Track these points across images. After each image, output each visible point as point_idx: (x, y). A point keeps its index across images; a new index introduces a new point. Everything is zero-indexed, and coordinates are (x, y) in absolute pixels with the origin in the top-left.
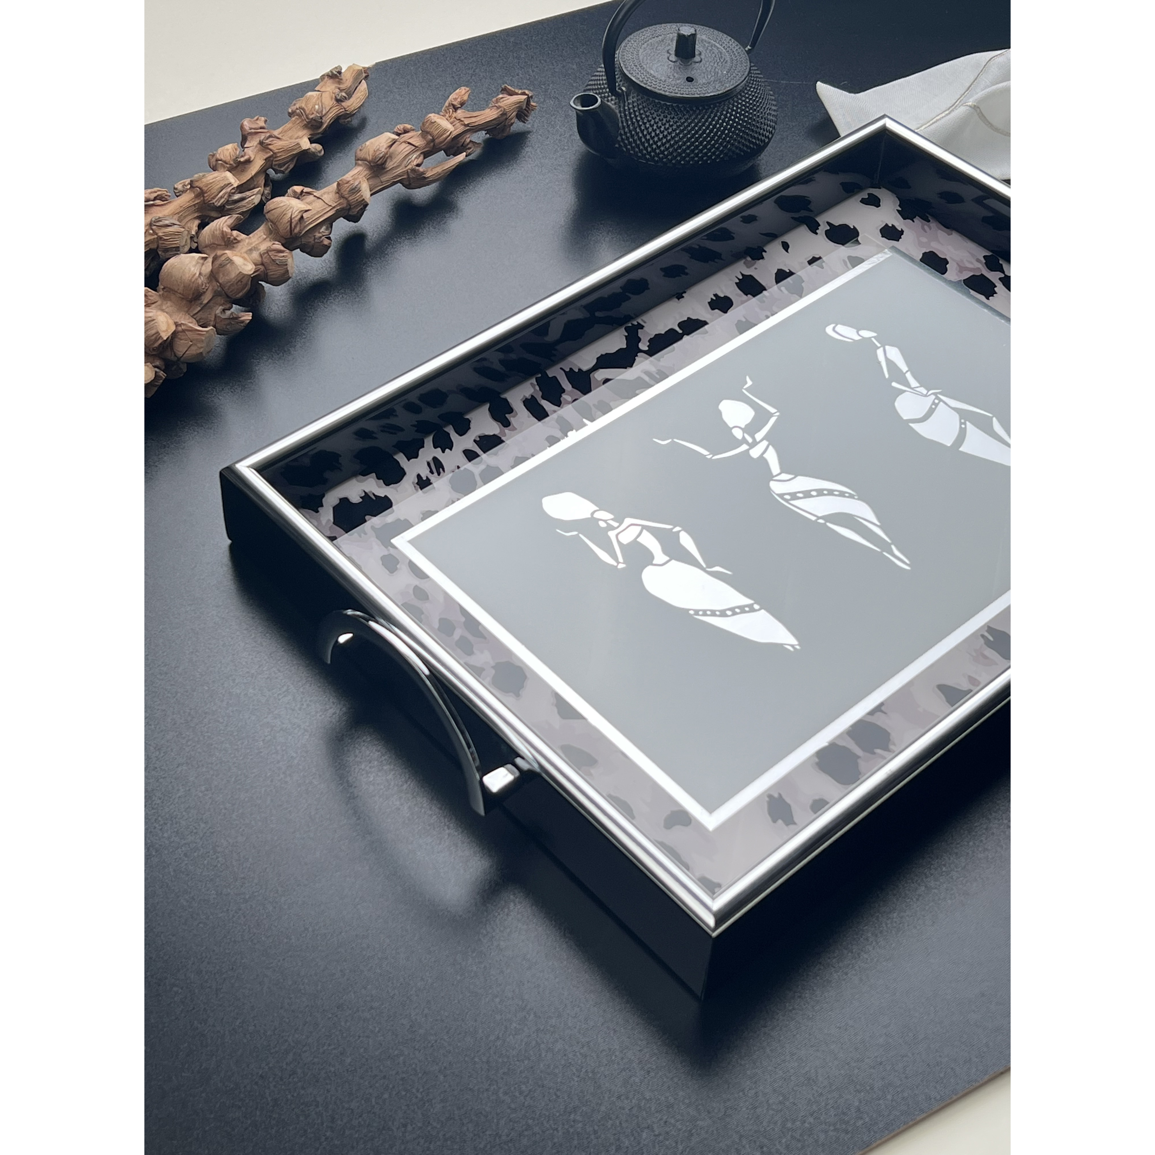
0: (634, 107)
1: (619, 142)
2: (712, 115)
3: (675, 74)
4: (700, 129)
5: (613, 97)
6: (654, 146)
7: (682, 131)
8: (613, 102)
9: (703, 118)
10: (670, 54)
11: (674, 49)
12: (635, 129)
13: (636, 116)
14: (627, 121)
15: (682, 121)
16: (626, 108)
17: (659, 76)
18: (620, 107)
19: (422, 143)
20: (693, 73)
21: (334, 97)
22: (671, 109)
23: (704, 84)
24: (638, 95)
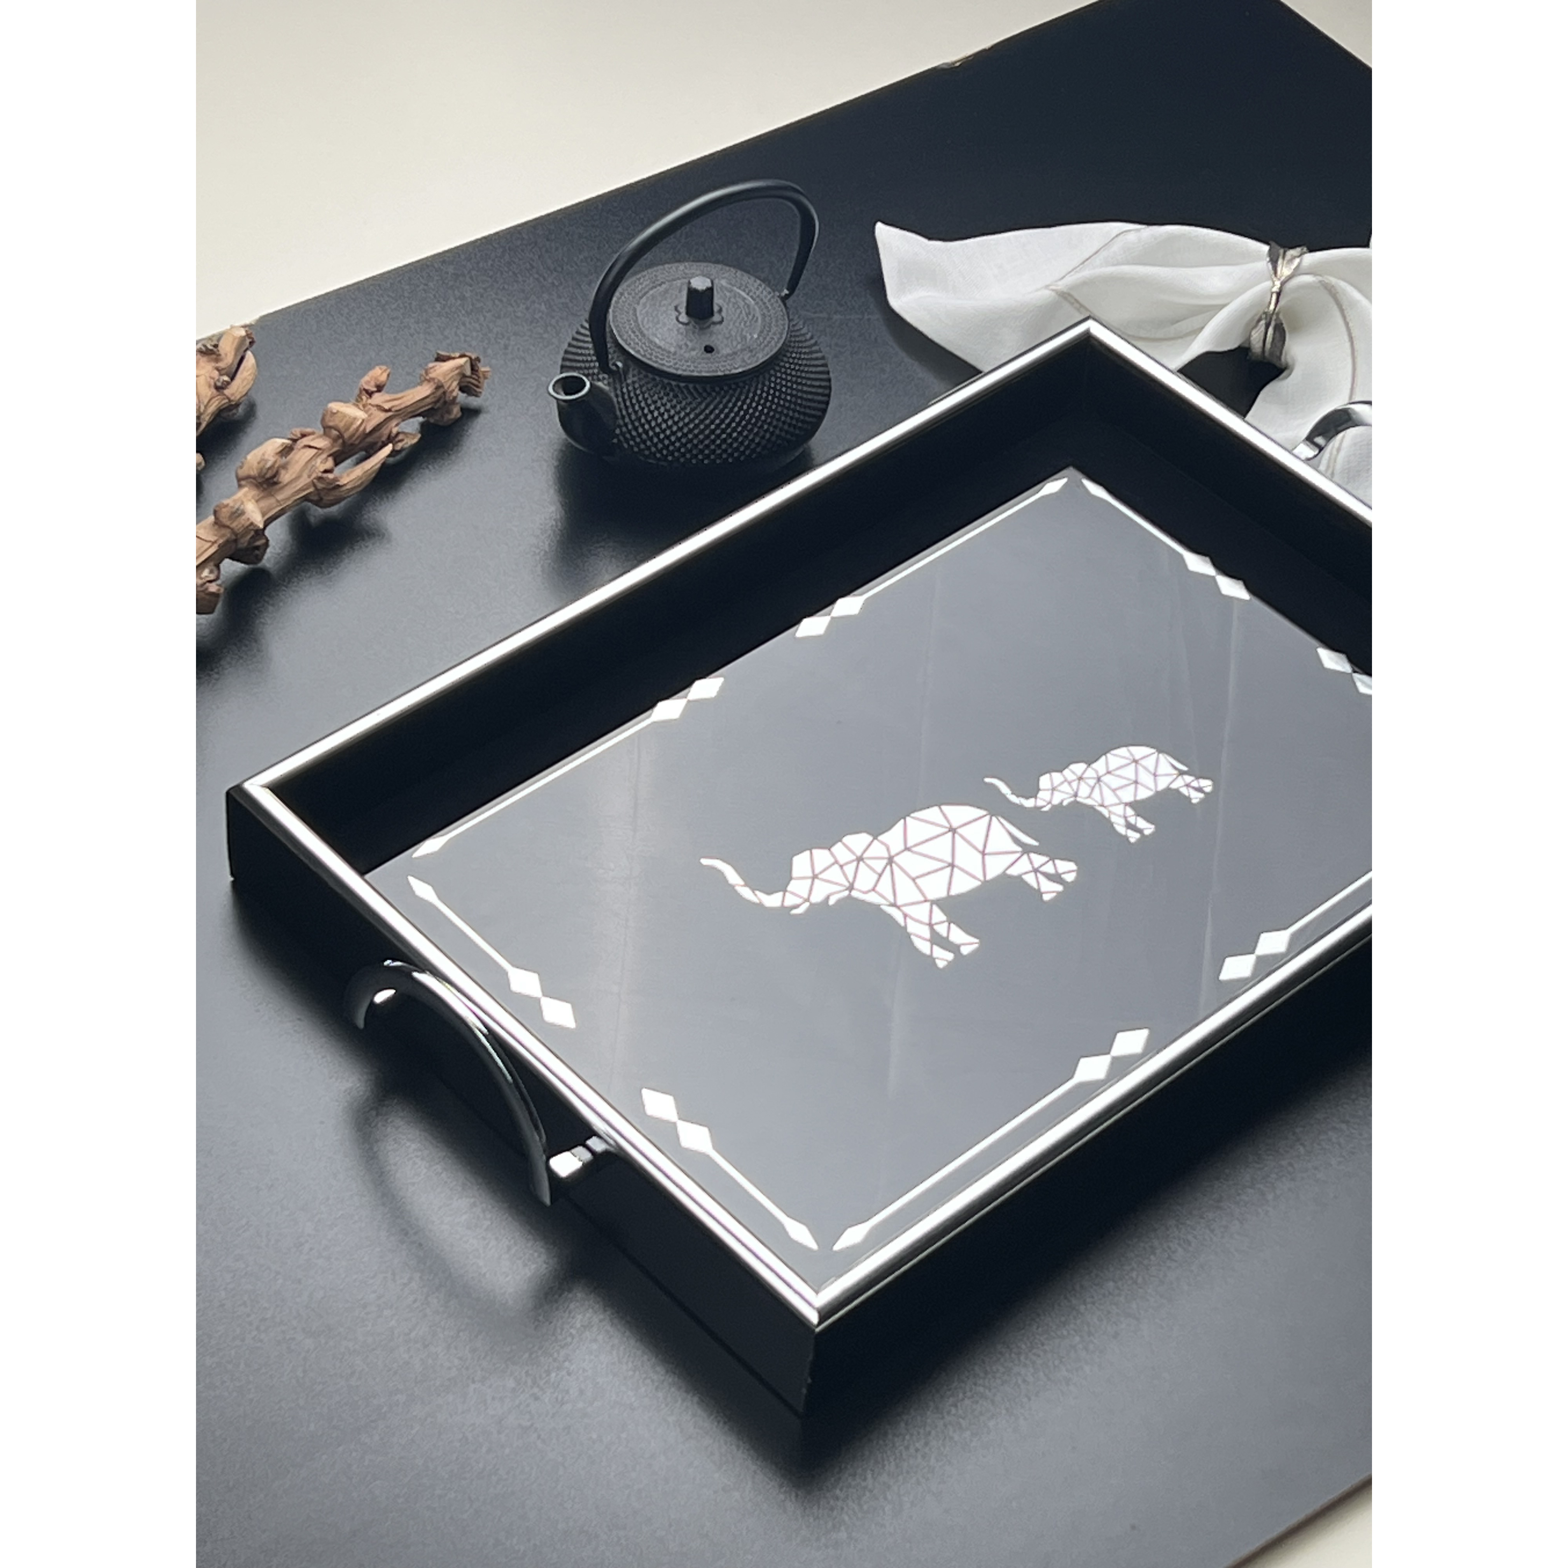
0: (636, 389)
1: (617, 436)
2: (742, 397)
3: (689, 343)
4: (727, 416)
5: (606, 376)
6: (666, 442)
7: (702, 421)
8: (606, 382)
9: (729, 401)
10: (680, 313)
11: (685, 305)
12: (639, 419)
13: (639, 402)
14: (626, 407)
15: (703, 406)
16: (625, 390)
17: (667, 347)
18: (615, 389)
20: (712, 339)
21: (213, 384)
22: (685, 392)
23: (728, 355)
24: (639, 373)
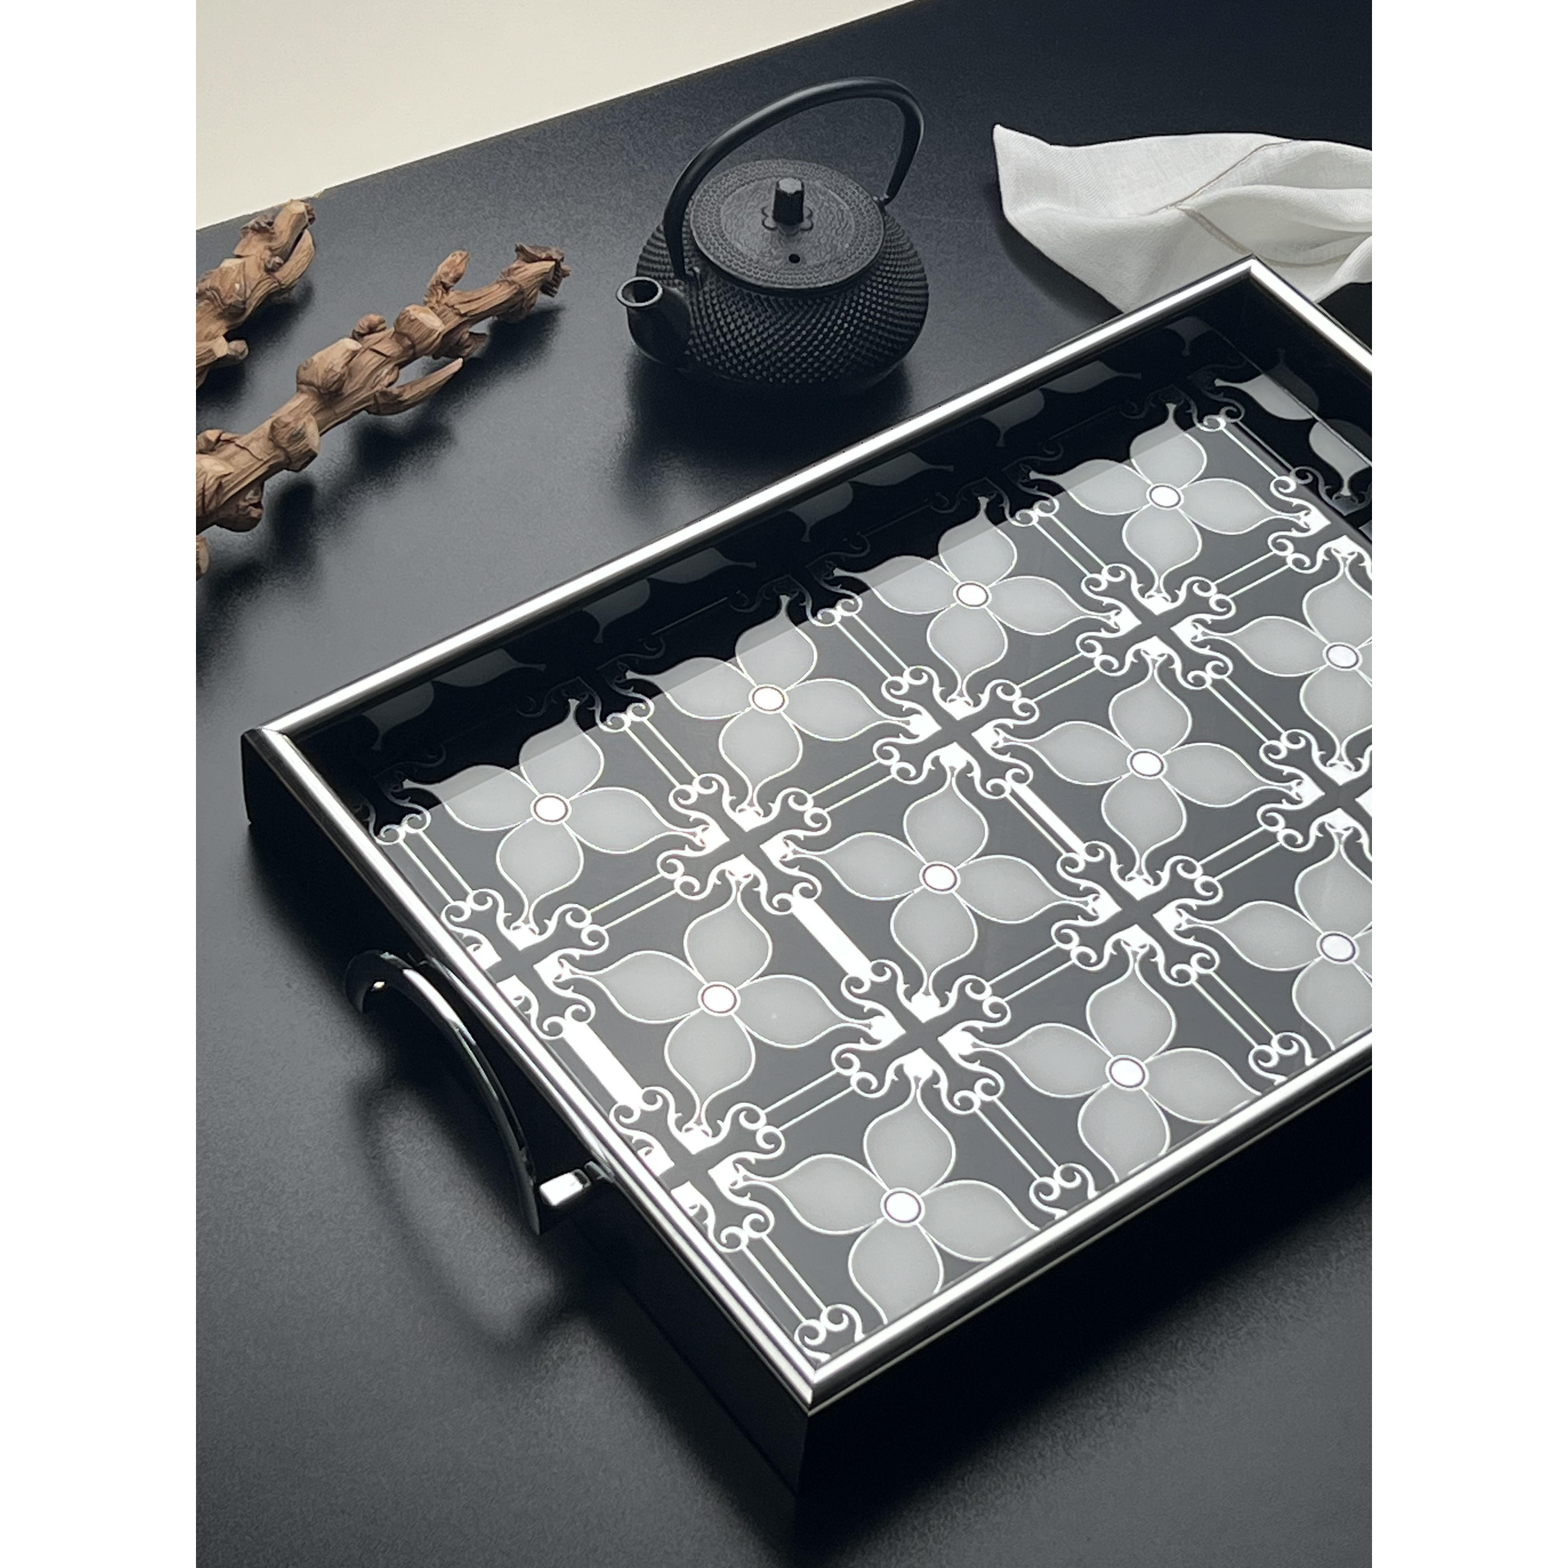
0: (712, 298)
1: (689, 348)
2: (828, 313)
3: (773, 250)
4: (809, 333)
5: (683, 283)
6: (742, 358)
7: (782, 337)
8: (681, 288)
9: (813, 317)
10: (766, 216)
11: (772, 208)
12: (714, 331)
13: (715, 313)
14: (702, 319)
15: (783, 321)
16: (701, 299)
17: (749, 254)
18: (691, 296)
19: (396, 350)
20: (799, 248)
21: (263, 265)
22: (766, 304)
23: (815, 266)
24: (718, 281)
